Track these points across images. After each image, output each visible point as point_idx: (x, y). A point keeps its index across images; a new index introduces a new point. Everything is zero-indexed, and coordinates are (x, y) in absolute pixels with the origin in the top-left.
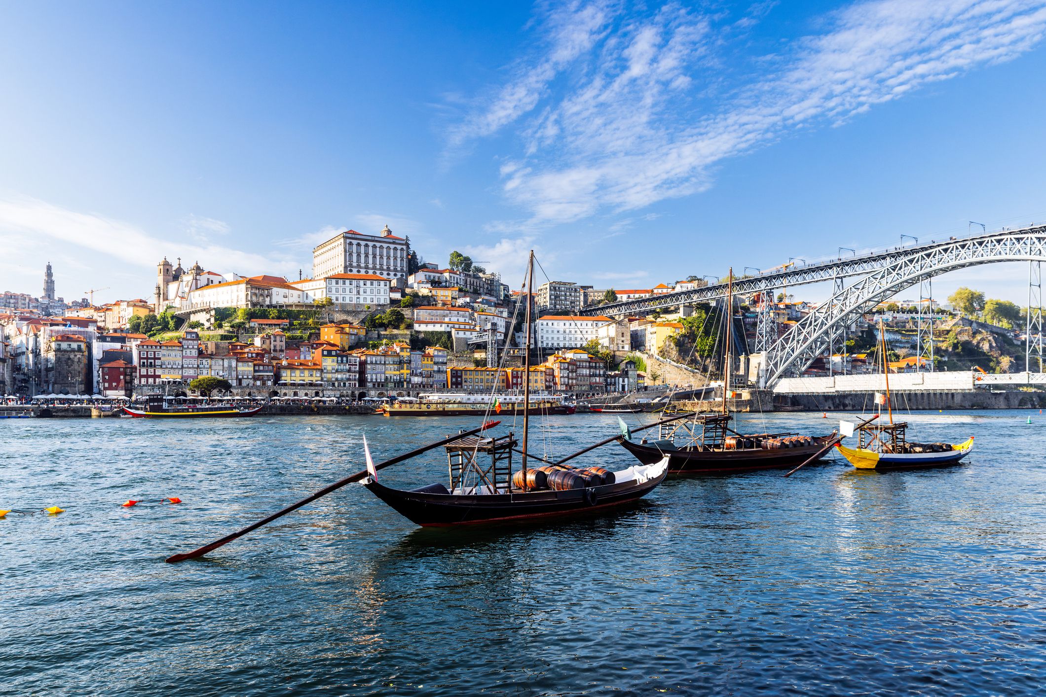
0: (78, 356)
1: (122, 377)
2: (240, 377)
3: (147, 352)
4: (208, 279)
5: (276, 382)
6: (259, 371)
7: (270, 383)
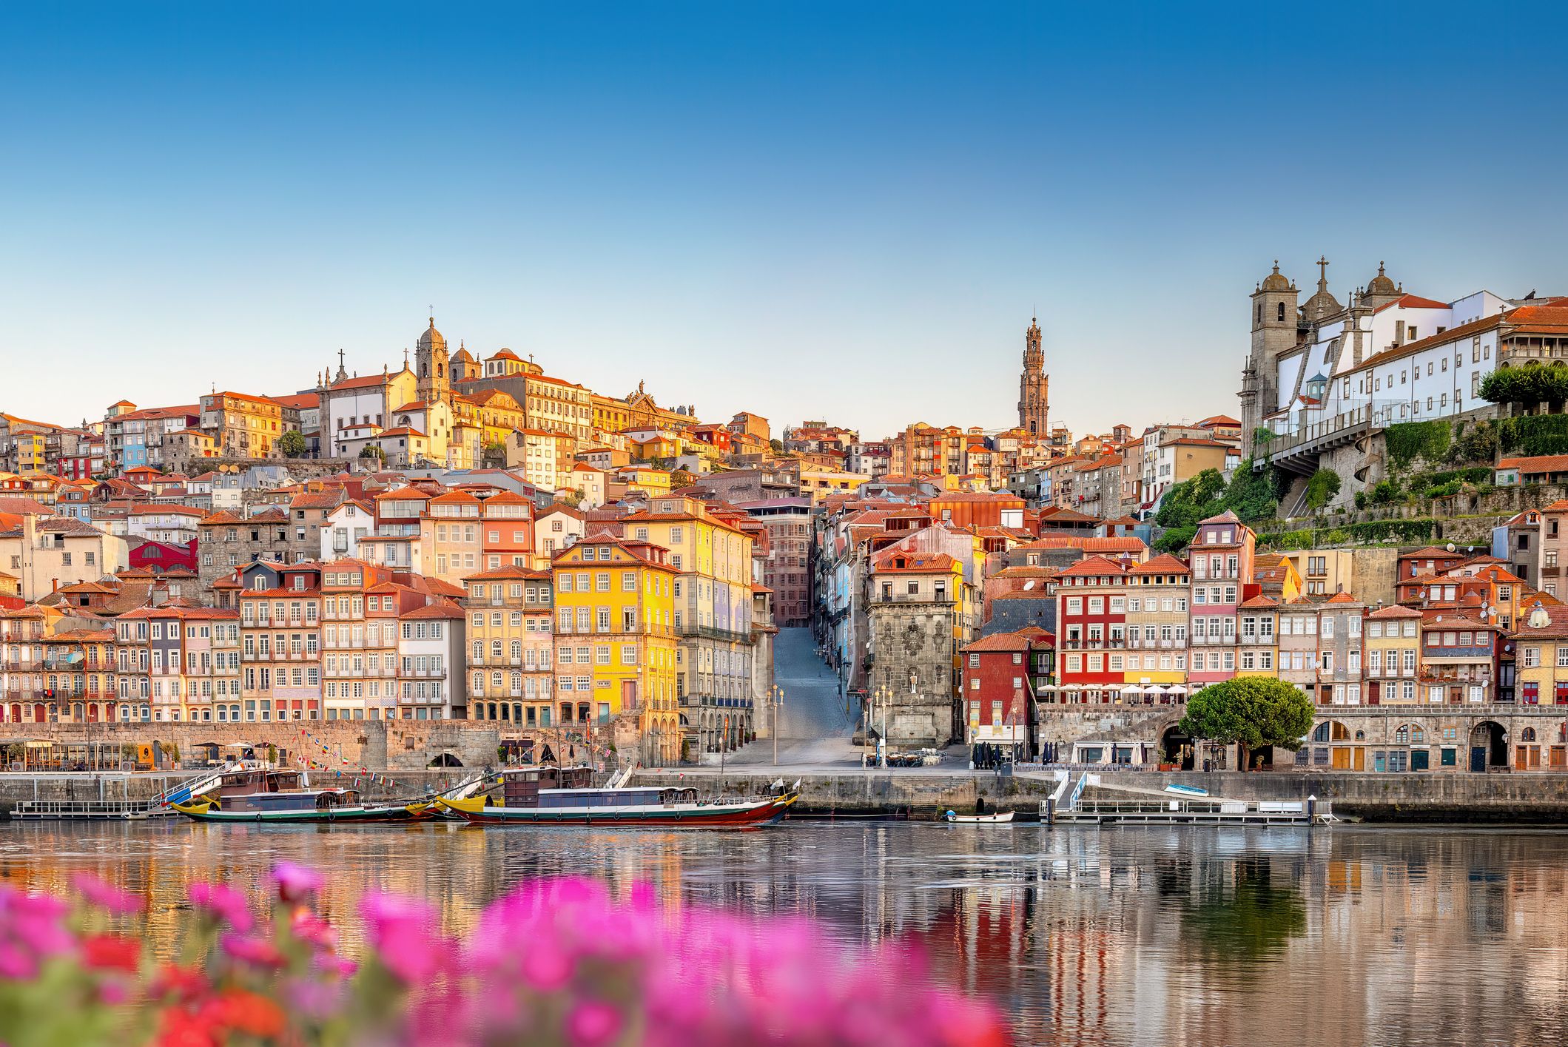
0: (936, 618)
1: (1018, 682)
2: (1374, 674)
3: (1085, 598)
4: (1400, 324)
5: (1502, 692)
6: (1441, 650)
7: (1476, 696)
